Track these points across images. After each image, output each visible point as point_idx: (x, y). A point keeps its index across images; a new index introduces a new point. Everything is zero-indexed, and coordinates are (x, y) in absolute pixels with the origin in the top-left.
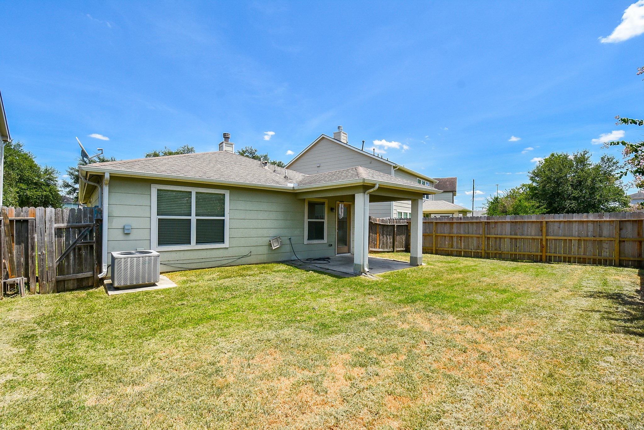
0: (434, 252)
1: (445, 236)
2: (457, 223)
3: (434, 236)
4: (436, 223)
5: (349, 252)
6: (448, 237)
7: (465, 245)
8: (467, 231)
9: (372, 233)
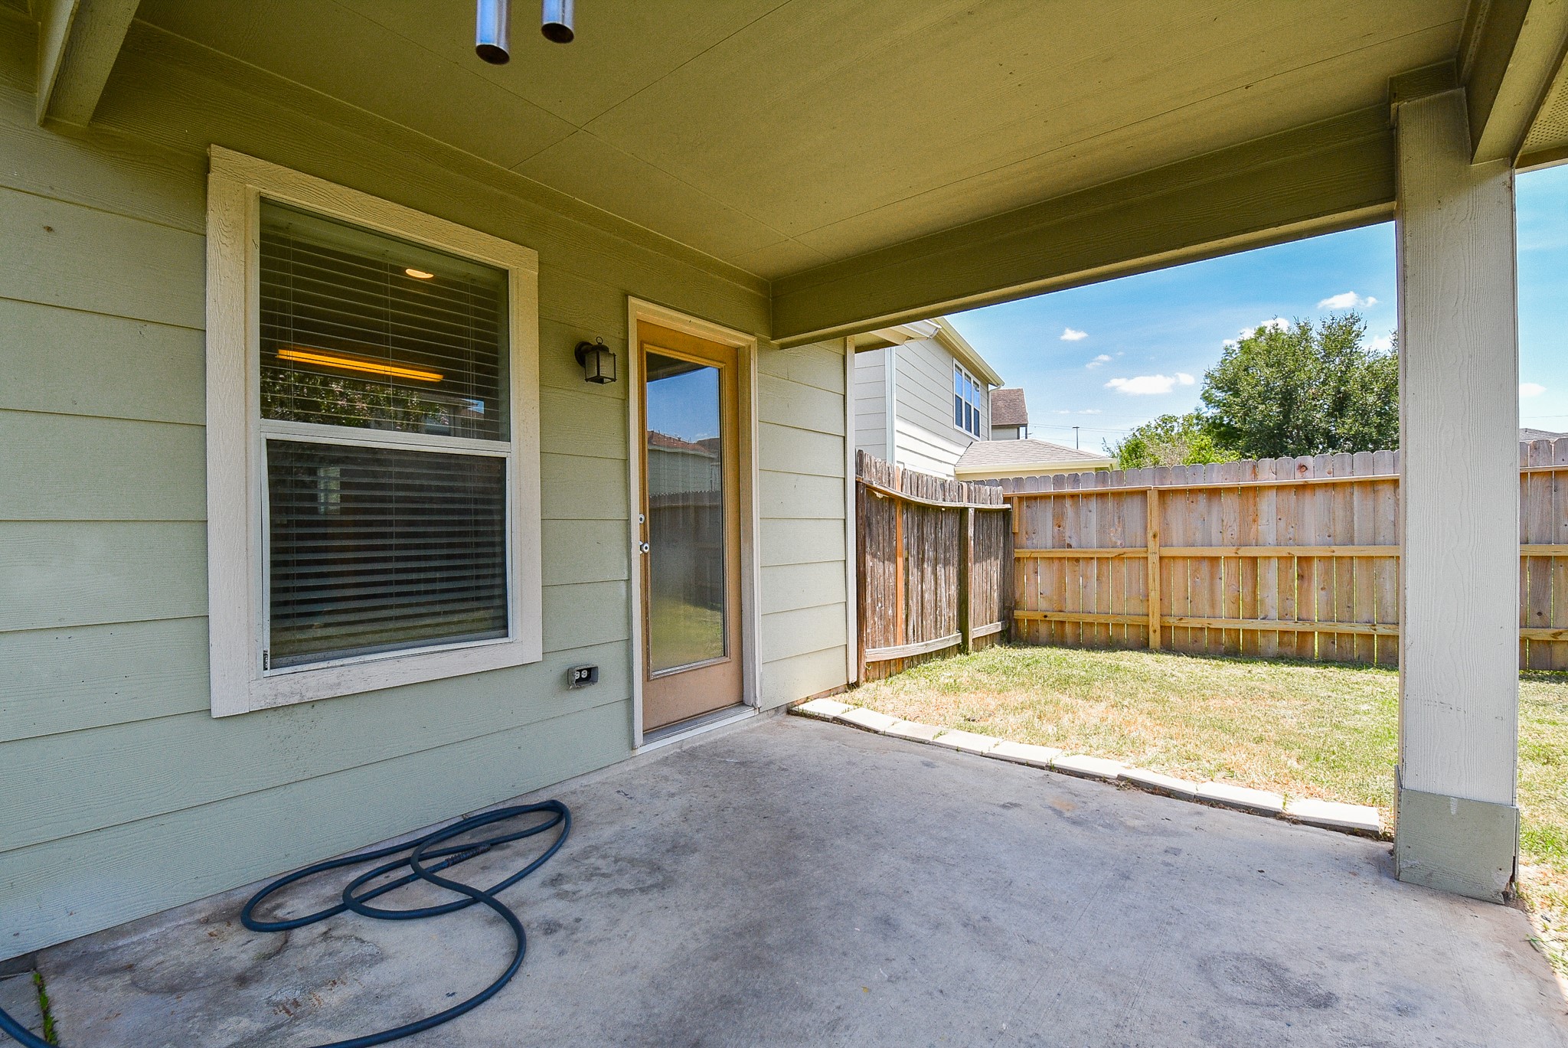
0: (1155, 639)
1: (1215, 560)
2: (1280, 488)
3: (1153, 559)
4: (1162, 494)
5: (741, 703)
6: (1233, 564)
7: (1329, 603)
8: (1340, 528)
9: (874, 556)
